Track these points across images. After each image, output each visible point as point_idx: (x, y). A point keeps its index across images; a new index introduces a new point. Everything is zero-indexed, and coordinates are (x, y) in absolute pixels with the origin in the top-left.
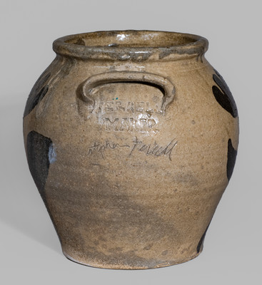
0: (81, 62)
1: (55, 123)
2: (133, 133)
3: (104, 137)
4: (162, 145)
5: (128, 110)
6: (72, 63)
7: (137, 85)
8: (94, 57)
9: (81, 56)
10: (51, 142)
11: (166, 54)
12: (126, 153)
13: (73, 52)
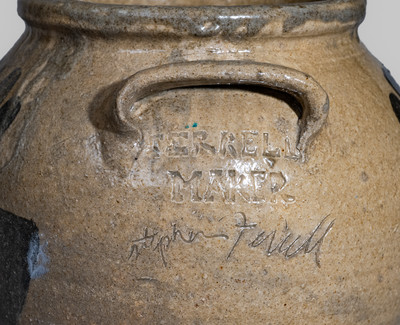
0: (99, 43)
1: (46, 185)
2: (236, 206)
3: (168, 215)
4: (301, 231)
5: (224, 152)
6: (77, 45)
7: (239, 93)
8: (134, 28)
9: (100, 27)
10: (36, 229)
11: (298, 21)
12: (221, 253)
13: (80, 17)
